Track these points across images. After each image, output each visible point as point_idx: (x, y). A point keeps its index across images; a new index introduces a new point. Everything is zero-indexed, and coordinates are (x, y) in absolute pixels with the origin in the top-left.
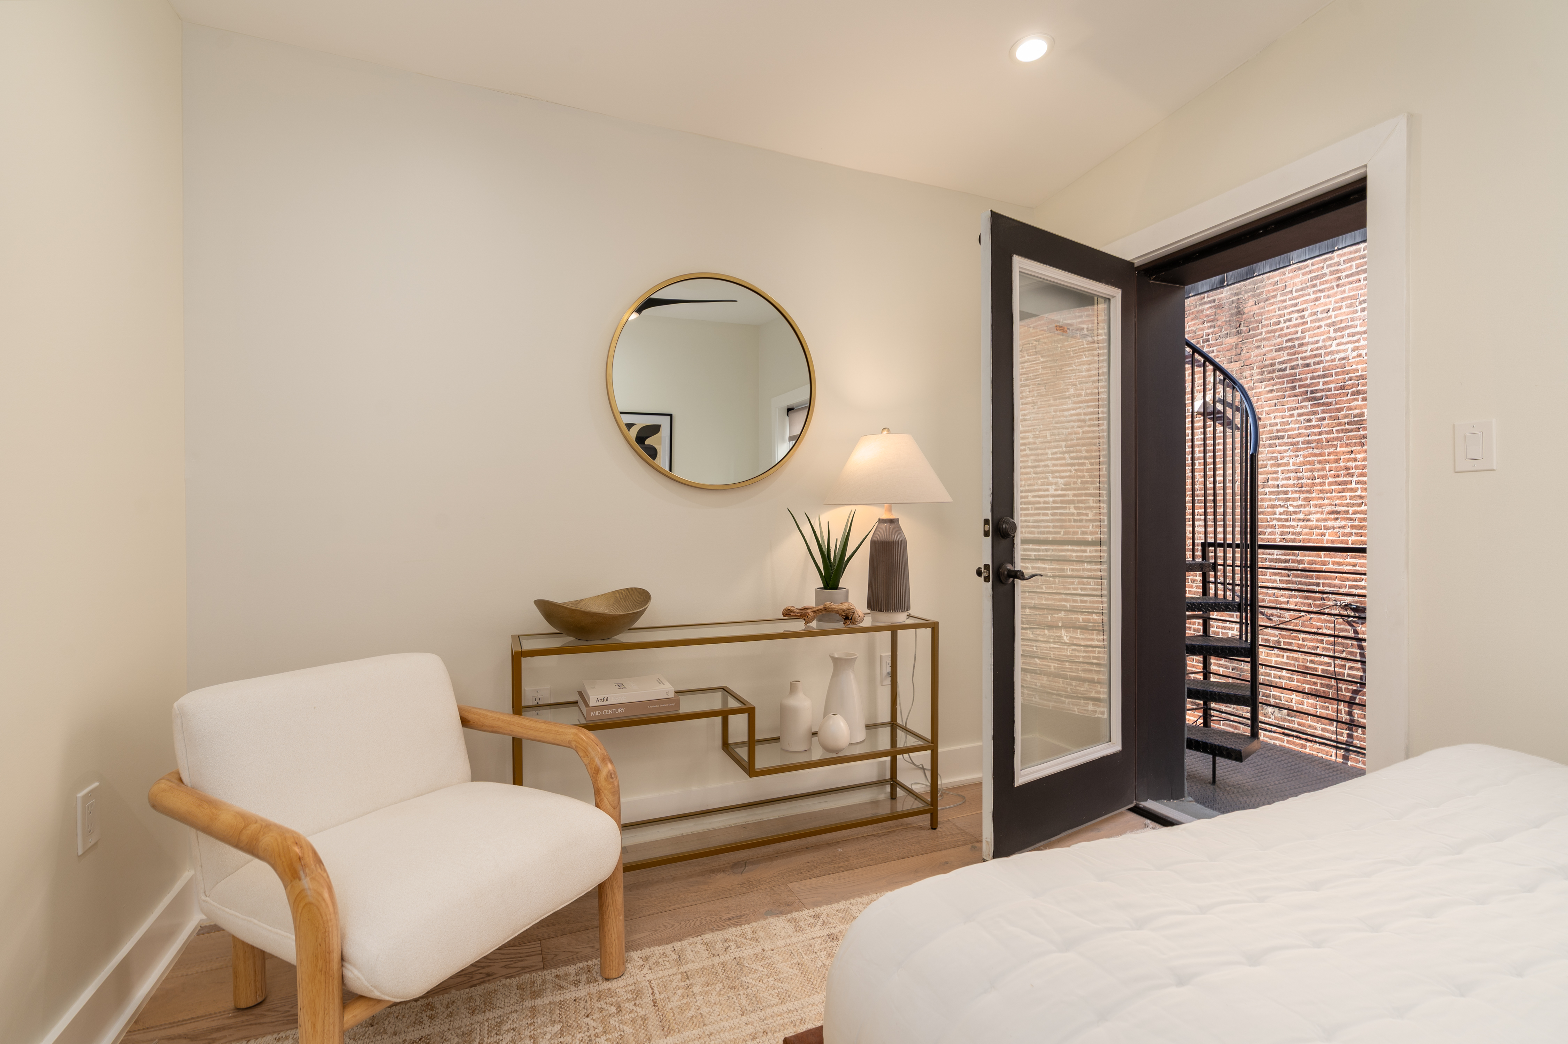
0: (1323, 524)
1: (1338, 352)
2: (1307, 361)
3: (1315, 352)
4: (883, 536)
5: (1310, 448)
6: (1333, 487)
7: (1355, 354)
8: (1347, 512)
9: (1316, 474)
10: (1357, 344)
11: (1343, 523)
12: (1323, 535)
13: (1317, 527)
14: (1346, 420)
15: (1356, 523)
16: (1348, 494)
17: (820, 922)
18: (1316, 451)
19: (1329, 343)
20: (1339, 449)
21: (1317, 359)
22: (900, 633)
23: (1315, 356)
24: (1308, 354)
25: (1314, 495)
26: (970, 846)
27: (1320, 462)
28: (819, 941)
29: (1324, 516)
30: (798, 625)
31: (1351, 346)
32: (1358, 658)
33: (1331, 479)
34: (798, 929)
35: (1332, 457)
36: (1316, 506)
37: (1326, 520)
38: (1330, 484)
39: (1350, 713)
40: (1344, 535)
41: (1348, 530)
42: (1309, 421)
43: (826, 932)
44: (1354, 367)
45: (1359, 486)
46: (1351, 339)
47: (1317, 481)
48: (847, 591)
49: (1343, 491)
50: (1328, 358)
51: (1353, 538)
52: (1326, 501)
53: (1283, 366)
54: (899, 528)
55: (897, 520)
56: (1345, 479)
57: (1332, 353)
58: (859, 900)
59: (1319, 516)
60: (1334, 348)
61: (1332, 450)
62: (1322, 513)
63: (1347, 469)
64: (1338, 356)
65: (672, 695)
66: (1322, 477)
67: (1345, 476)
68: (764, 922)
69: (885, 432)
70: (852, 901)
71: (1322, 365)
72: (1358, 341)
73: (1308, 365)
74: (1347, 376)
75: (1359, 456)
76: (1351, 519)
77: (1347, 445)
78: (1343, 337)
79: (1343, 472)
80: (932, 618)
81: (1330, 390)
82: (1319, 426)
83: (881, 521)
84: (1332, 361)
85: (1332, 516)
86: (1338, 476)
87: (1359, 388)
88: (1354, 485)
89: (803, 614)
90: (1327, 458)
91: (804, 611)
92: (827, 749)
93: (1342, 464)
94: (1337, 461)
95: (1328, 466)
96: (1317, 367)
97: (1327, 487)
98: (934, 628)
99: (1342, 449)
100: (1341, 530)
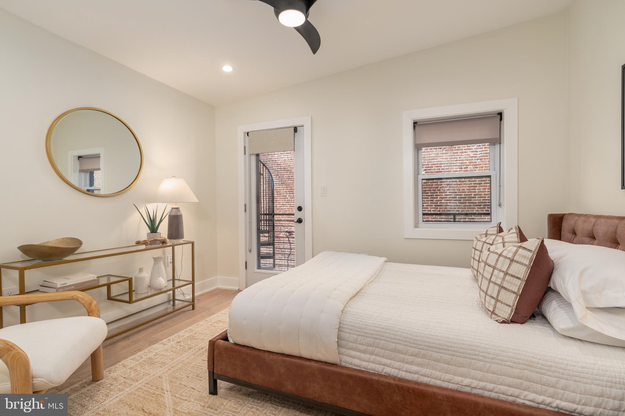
0: (280, 208)
1: (283, 158)
2: (276, 159)
3: (278, 157)
4: (173, 213)
5: (277, 185)
6: (283, 197)
7: (287, 159)
8: (286, 204)
9: (278, 193)
10: (288, 156)
11: (285, 208)
12: (280, 211)
13: (279, 209)
14: (286, 178)
15: (288, 208)
16: (286, 199)
17: (171, 341)
18: (278, 186)
19: (281, 155)
20: (284, 186)
21: (278, 159)
22: (176, 247)
23: (278, 158)
24: (276, 157)
25: (278, 199)
26: (208, 311)
27: (279, 190)
28: (174, 345)
29: (280, 206)
30: (143, 247)
31: (286, 157)
32: (289, 248)
33: (282, 195)
34: (164, 344)
35: (282, 188)
36: (278, 203)
37: (281, 207)
38: (282, 196)
39: (288, 262)
40: (285, 211)
41: (286, 210)
42: (277, 177)
43: (175, 342)
44: (287, 163)
45: (289, 197)
46: (286, 154)
47: (279, 195)
48: (161, 233)
49: (285, 198)
50: (281, 159)
51: (288, 212)
52: (281, 201)
53: (270, 160)
54: (180, 211)
55: (179, 208)
56: (286, 195)
57: (282, 158)
58: (181, 332)
59: (279, 205)
60: (282, 156)
61: (282, 186)
62: (280, 205)
63: (286, 192)
64: (284, 159)
65: (96, 278)
66: (280, 194)
67: (286, 194)
68: (151, 347)
69: (173, 178)
70: (179, 333)
71: (279, 161)
72: (288, 155)
73: (276, 161)
74: (286, 165)
75: (289, 188)
76: (287, 206)
77: (286, 185)
78: (284, 154)
79: (285, 193)
80: (192, 240)
81: (281, 169)
82: (279, 179)
83: (172, 208)
84: (282, 160)
85: (283, 206)
86: (284, 194)
87: (289, 169)
88: (288, 197)
89: (145, 243)
90: (281, 188)
91: (145, 242)
92: (156, 290)
93: (285, 191)
94: (284, 190)
95: (281, 191)
96: (278, 161)
97: (281, 197)
98: (193, 244)
99: (285, 186)
100: (285, 210)
